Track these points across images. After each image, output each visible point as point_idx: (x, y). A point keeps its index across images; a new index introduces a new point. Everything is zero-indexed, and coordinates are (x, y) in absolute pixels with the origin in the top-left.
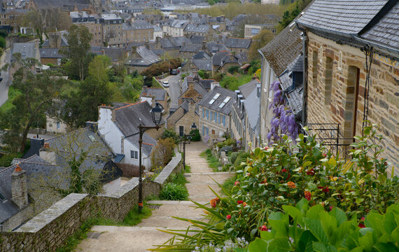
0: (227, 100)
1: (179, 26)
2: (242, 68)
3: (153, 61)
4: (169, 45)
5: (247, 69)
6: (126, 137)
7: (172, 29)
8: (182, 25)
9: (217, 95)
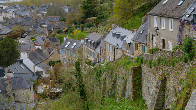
0: (75, 44)
1: (12, 12)
2: (64, 30)
3: (8, 32)
4: (14, 22)
5: (67, 31)
6: (36, 65)
7: (8, 14)
8: (14, 11)
9: (69, 43)
